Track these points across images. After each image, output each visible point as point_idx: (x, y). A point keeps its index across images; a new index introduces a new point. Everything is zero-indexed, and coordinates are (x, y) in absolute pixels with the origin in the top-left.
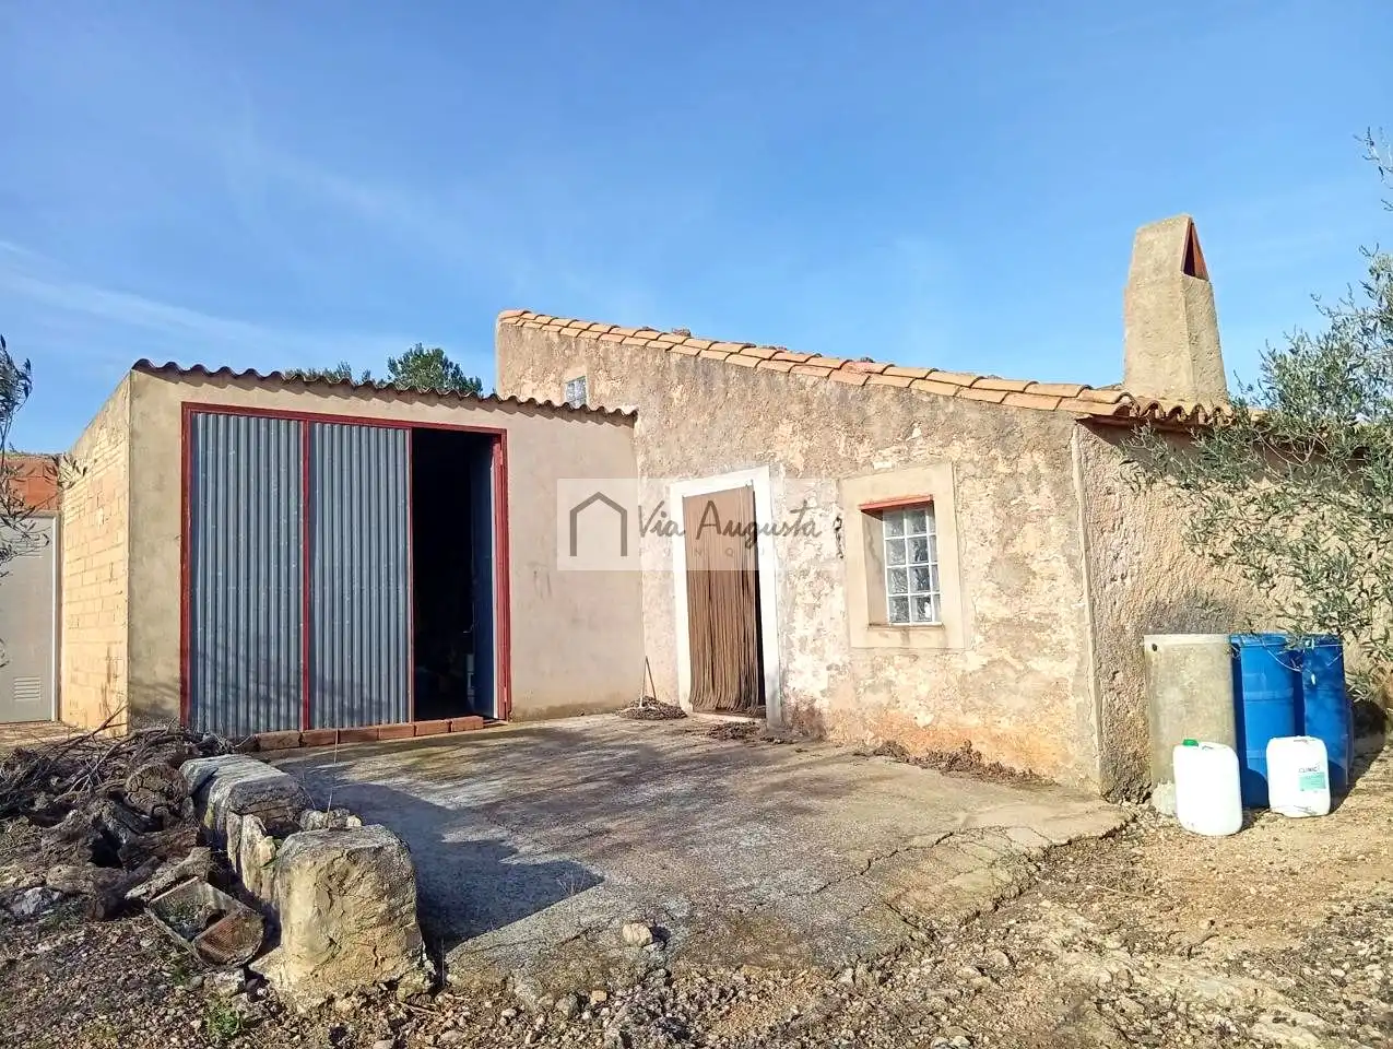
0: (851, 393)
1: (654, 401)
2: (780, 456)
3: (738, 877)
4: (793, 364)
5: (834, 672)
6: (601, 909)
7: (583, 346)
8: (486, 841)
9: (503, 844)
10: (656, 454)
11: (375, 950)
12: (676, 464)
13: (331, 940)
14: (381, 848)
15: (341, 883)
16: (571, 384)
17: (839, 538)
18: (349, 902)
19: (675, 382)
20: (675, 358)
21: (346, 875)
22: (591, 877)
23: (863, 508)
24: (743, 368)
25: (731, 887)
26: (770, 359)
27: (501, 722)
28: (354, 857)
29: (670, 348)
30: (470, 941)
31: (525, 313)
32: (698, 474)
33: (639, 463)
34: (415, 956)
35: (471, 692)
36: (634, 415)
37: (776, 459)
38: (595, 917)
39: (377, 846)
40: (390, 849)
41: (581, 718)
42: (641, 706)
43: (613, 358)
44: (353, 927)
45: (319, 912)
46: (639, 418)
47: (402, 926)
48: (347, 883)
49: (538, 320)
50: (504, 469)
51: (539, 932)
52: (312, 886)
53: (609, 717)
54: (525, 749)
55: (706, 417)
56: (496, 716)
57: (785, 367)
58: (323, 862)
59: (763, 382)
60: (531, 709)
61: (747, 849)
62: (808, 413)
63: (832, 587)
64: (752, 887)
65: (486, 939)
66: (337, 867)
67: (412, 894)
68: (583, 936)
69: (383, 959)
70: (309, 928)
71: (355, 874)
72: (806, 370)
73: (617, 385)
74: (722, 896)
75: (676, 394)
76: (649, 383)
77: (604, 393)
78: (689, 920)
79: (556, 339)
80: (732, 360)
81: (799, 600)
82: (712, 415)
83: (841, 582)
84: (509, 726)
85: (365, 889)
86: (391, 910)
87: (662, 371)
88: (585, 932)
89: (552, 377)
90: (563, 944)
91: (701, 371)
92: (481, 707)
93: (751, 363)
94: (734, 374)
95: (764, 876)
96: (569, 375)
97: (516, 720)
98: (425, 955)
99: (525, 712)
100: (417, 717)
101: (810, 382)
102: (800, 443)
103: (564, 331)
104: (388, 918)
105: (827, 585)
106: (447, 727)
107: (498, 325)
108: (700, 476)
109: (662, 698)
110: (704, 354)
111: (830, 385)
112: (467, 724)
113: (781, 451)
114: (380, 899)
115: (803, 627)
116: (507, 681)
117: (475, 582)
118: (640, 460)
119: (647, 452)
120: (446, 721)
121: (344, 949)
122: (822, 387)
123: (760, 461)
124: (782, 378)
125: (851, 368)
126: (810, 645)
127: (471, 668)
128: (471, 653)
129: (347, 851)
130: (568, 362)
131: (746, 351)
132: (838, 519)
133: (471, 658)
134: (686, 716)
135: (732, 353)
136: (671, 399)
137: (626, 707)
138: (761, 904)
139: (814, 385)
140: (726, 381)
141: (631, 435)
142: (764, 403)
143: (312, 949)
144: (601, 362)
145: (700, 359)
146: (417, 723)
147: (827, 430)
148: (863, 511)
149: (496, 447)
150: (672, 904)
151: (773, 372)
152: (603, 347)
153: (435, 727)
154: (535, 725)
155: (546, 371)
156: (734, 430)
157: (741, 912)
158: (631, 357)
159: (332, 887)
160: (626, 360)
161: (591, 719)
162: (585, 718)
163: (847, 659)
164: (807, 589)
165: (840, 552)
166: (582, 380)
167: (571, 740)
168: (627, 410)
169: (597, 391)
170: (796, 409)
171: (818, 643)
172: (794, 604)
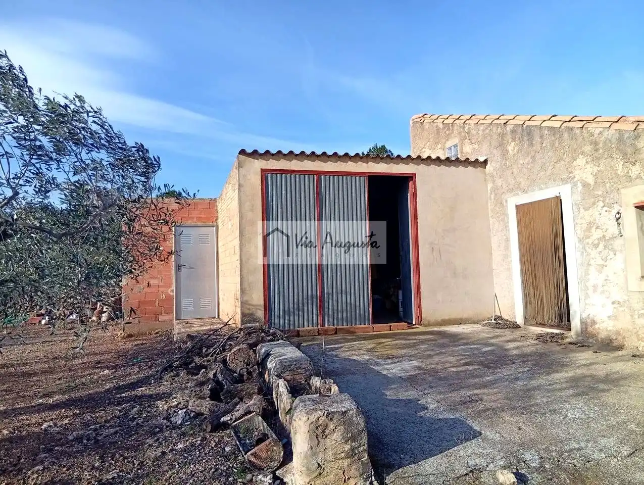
0: (627, 135)
1: (497, 153)
2: (577, 178)
3: (570, 439)
4: (586, 122)
5: (616, 306)
6: (481, 455)
7: (456, 128)
8: (409, 400)
9: (419, 402)
10: (499, 182)
11: (344, 473)
12: (511, 187)
13: (319, 464)
14: (346, 412)
15: (324, 432)
16: (450, 149)
17: (619, 224)
18: (328, 442)
19: (510, 141)
20: (509, 128)
21: (326, 426)
22: (475, 431)
23: (637, 205)
24: (552, 129)
25: (567, 448)
26: (570, 121)
27: (417, 326)
28: (331, 416)
29: (506, 123)
30: (401, 470)
31: (424, 115)
32: (525, 191)
33: (489, 188)
34: (368, 478)
35: (401, 309)
36: (486, 162)
37: (576, 179)
38: (477, 461)
39: (343, 410)
40: (351, 412)
41: (459, 326)
42: (493, 321)
43: (473, 132)
44: (331, 458)
45: (312, 448)
46: (488, 162)
47: (359, 459)
48: (327, 432)
49: (431, 118)
50: (415, 195)
51: (442, 468)
52: (307, 432)
53: (476, 326)
54: (430, 343)
55: (529, 158)
56: (414, 323)
57: (580, 124)
58: (313, 418)
59: (566, 135)
60: (432, 320)
61: (573, 420)
62: (597, 150)
63: (615, 254)
64: (580, 449)
65: (411, 469)
66: (321, 422)
67: (365, 440)
68: (471, 474)
69: (349, 479)
70: (306, 457)
71: (332, 426)
72: (594, 125)
73: (476, 146)
74: (561, 453)
75: (510, 148)
76: (495, 143)
77: (468, 151)
78: (541, 469)
79: (441, 126)
80: (545, 124)
81: (592, 262)
82: (533, 158)
83: (621, 251)
84: (421, 329)
85: (337, 436)
86: (353, 449)
87: (502, 135)
88: (471, 471)
89: (439, 146)
90: (458, 478)
91: (526, 133)
92: (406, 317)
93: (558, 124)
94: (546, 132)
95: (588, 441)
96: (449, 144)
97: (425, 326)
98: (373, 477)
99: (429, 322)
100: (374, 323)
101: (597, 131)
102: (591, 169)
103: (446, 121)
104: (351, 454)
105: (611, 253)
106: (389, 328)
107: (411, 123)
108: (526, 192)
109: (505, 317)
110: (527, 123)
111: (611, 132)
112: (399, 327)
113: (579, 175)
114: (346, 442)
115: (595, 278)
116: (419, 305)
117: (401, 253)
118: (490, 186)
119: (494, 182)
120: (389, 325)
121: (326, 471)
122: (605, 134)
123: (565, 181)
124: (578, 132)
125: (626, 120)
126: (600, 289)
127: (401, 297)
128: (400, 289)
129: (326, 412)
130: (448, 137)
131: (554, 118)
132: (618, 213)
133: (400, 292)
134: (520, 327)
135: (545, 121)
136: (508, 151)
137: (484, 320)
138: (589, 462)
139: (601, 133)
140: (541, 137)
141: (485, 172)
142: (567, 147)
143: (308, 469)
144: (466, 135)
145: (525, 126)
146: (374, 325)
147: (609, 160)
148: (635, 207)
149: (411, 183)
150: (528, 457)
151: (572, 128)
152: (467, 127)
153: (383, 328)
154: (435, 329)
155: (437, 143)
156: (548, 164)
157: (575, 466)
158: (484, 130)
159: (318, 433)
160: (481, 132)
161: (465, 326)
162: (462, 325)
163: (626, 298)
164: (598, 255)
165: (621, 233)
166: (456, 146)
167: (455, 338)
168: (482, 159)
169: (464, 151)
170: (588, 148)
171: (605, 288)
172: (589, 265)
